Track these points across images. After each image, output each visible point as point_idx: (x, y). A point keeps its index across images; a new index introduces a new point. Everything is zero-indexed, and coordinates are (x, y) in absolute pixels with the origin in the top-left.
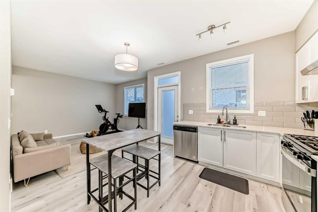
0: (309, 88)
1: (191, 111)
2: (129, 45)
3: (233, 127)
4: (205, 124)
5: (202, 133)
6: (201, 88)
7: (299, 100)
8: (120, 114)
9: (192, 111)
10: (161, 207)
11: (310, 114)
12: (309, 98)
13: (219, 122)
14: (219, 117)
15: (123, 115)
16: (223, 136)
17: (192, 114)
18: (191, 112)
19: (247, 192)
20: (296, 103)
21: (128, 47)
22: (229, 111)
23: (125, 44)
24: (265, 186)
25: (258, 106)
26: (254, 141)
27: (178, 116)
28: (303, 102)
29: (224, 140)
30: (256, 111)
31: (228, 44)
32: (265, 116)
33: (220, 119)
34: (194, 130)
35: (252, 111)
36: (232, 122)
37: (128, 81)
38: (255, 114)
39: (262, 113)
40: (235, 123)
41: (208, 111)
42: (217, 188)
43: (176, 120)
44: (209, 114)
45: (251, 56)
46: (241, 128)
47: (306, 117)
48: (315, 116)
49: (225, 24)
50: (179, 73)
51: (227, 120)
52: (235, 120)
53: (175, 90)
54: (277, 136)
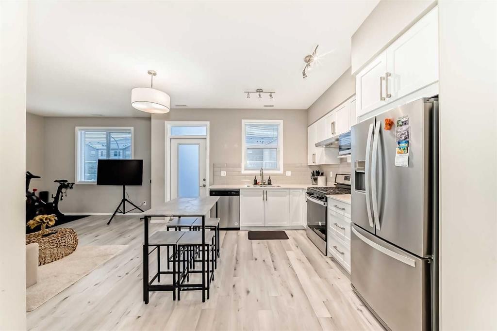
0: (316, 154)
2: (155, 74)
3: (269, 187)
4: (246, 186)
5: (244, 196)
6: (236, 146)
7: (310, 163)
8: (66, 181)
9: (225, 172)
10: (235, 270)
11: (315, 172)
12: (316, 162)
13: (256, 183)
14: (255, 178)
15: (73, 184)
16: (265, 196)
17: (225, 175)
18: (223, 173)
19: (288, 238)
20: (308, 164)
21: (153, 76)
22: (265, 172)
23: (149, 73)
24: (295, 231)
25: (287, 167)
26: (288, 196)
27: (204, 180)
28: (313, 164)
29: (265, 199)
30: (285, 171)
31: (265, 106)
32: (290, 175)
33: (256, 180)
34: (237, 193)
35: (281, 172)
36: (267, 183)
37: (93, 116)
38: (284, 175)
39: (289, 173)
40: (269, 184)
41: (243, 172)
42: (268, 243)
43: (202, 184)
44: (245, 175)
45: (281, 122)
46: (276, 187)
47: (313, 175)
48: (317, 174)
49: (271, 93)
50: (208, 123)
51: (262, 180)
52: (269, 180)
53: (199, 144)
54: (301, 191)
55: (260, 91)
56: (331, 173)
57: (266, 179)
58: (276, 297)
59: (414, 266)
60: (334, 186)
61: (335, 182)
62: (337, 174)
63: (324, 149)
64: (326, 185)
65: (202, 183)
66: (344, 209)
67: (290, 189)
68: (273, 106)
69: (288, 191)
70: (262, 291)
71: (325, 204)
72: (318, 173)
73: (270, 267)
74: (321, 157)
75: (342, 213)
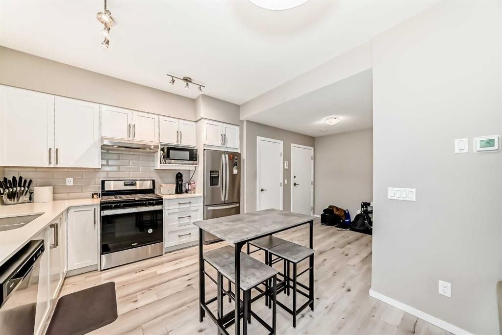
56: (70, 180)
61: (103, 190)
62: (103, 181)
66: (190, 202)
75: (188, 205)
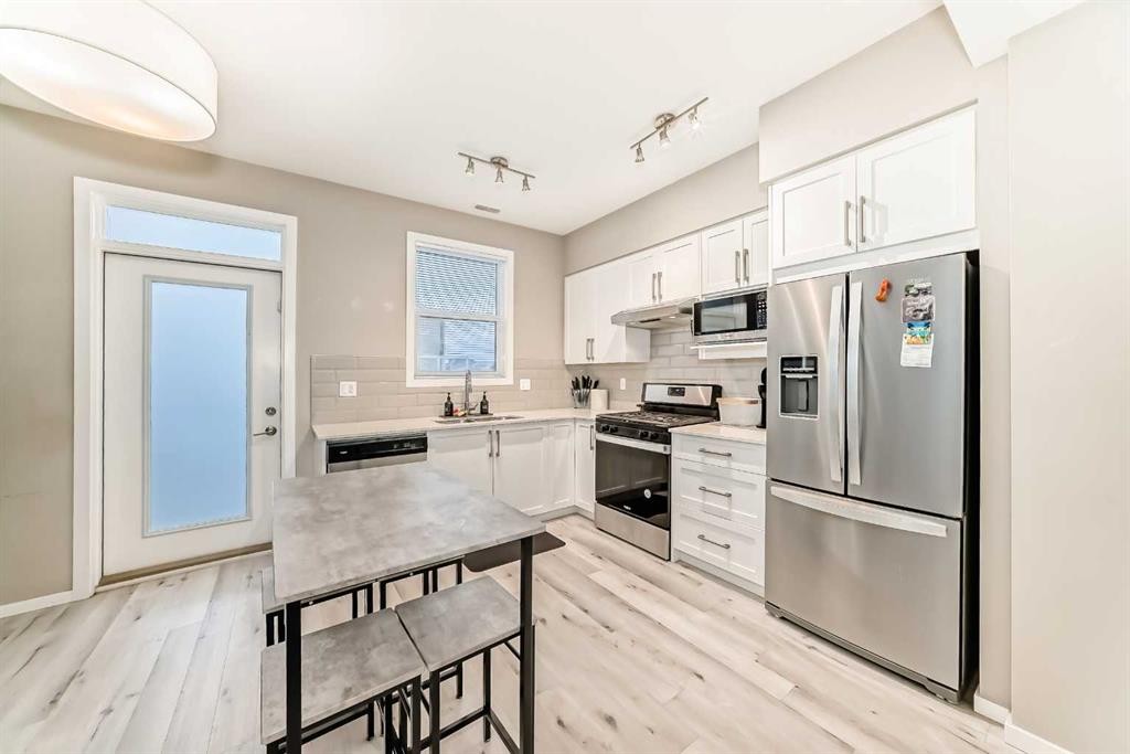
0: (599, 340)
1: (351, 387)
3: (484, 421)
9: (354, 384)
11: (580, 380)
12: (596, 357)
13: (450, 411)
14: (449, 398)
16: (494, 445)
17: (355, 394)
18: (348, 389)
19: (561, 543)
20: (567, 363)
22: (475, 382)
25: (519, 369)
27: (273, 411)
28: (586, 362)
29: (495, 453)
30: (517, 379)
31: (478, 207)
32: (528, 388)
33: (452, 405)
34: (421, 443)
35: (509, 381)
36: (478, 410)
38: (515, 387)
39: (526, 384)
40: (484, 412)
41: (411, 382)
43: (258, 426)
44: (417, 391)
45: (510, 255)
46: (504, 421)
47: (576, 385)
48: (584, 385)
49: (526, 175)
50: (291, 222)
51: (466, 406)
52: (484, 403)
53: (248, 289)
54: (571, 424)
55: (499, 163)
56: (623, 381)
57: (475, 399)
58: (675, 698)
59: (944, 534)
60: (638, 409)
61: (643, 400)
62: (645, 385)
63: (624, 328)
64: (608, 408)
65: (261, 422)
66: (730, 455)
67: (547, 421)
68: (496, 211)
69: (544, 427)
70: (635, 699)
71: (665, 449)
72: (586, 383)
73: (595, 628)
74: (612, 347)
75: (723, 462)
